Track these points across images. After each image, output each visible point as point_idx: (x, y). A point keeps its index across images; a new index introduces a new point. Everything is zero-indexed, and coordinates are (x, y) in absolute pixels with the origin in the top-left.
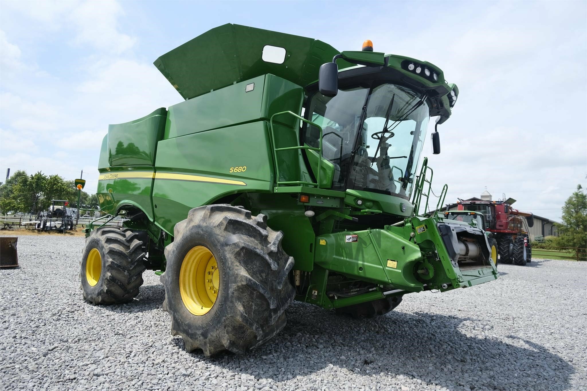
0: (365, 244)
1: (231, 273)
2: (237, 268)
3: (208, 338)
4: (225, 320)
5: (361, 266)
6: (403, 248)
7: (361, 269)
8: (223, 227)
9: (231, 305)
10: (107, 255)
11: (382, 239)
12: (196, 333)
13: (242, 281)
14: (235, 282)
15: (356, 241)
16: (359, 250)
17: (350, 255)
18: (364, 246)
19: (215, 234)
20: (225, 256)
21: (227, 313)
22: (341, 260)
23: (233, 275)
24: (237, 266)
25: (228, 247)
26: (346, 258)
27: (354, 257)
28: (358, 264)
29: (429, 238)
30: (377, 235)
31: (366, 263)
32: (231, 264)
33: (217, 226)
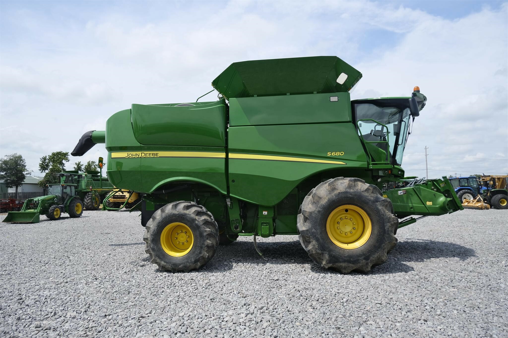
0: (412, 195)
1: (385, 217)
2: (387, 214)
3: (370, 260)
4: (384, 245)
5: (412, 207)
6: (434, 195)
7: (411, 208)
8: (371, 191)
9: (387, 235)
10: (203, 226)
11: (421, 191)
12: (359, 259)
13: (394, 221)
14: (389, 222)
15: (406, 193)
16: (408, 198)
17: (403, 201)
18: (410, 196)
19: (365, 196)
20: (378, 209)
21: (386, 241)
22: (398, 205)
23: (387, 218)
24: (387, 213)
25: (379, 203)
26: (401, 203)
27: (405, 202)
28: (409, 206)
29: (447, 189)
30: (418, 190)
31: (414, 205)
32: (384, 212)
33: (365, 191)
